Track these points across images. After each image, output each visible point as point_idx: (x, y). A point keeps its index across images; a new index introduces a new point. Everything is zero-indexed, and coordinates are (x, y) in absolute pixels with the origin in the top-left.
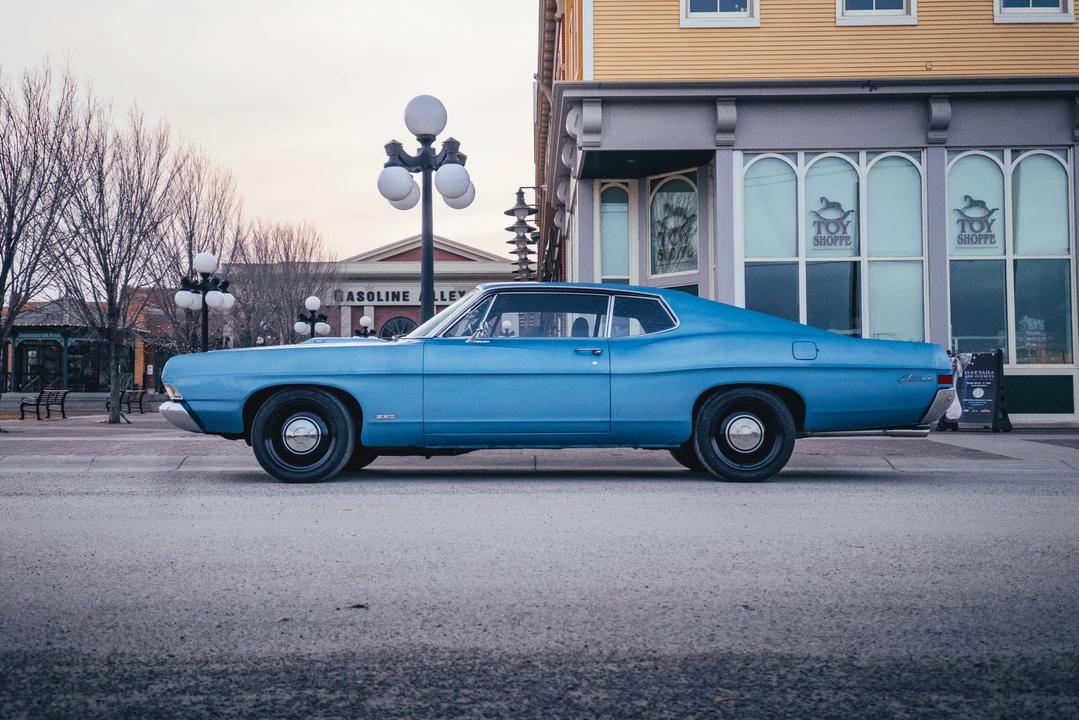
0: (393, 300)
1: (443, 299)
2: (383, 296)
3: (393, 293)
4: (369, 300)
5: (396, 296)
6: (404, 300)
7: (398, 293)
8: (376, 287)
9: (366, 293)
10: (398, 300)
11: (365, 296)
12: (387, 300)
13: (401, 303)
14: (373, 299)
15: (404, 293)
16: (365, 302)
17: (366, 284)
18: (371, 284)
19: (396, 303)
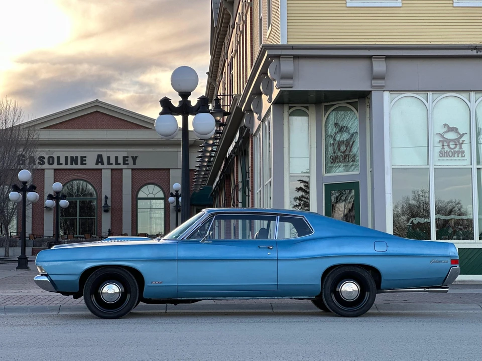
0: (72, 164)
1: (117, 163)
2: (62, 160)
3: (72, 157)
4: (49, 163)
5: (74, 160)
6: (82, 164)
7: (77, 157)
8: (57, 152)
9: (46, 157)
10: (76, 164)
11: (46, 161)
12: (66, 164)
13: (79, 166)
14: (53, 163)
15: (82, 158)
16: (46, 166)
17: (47, 150)
18: (52, 150)
19: (74, 167)
